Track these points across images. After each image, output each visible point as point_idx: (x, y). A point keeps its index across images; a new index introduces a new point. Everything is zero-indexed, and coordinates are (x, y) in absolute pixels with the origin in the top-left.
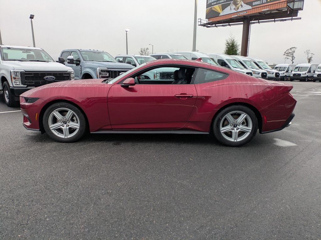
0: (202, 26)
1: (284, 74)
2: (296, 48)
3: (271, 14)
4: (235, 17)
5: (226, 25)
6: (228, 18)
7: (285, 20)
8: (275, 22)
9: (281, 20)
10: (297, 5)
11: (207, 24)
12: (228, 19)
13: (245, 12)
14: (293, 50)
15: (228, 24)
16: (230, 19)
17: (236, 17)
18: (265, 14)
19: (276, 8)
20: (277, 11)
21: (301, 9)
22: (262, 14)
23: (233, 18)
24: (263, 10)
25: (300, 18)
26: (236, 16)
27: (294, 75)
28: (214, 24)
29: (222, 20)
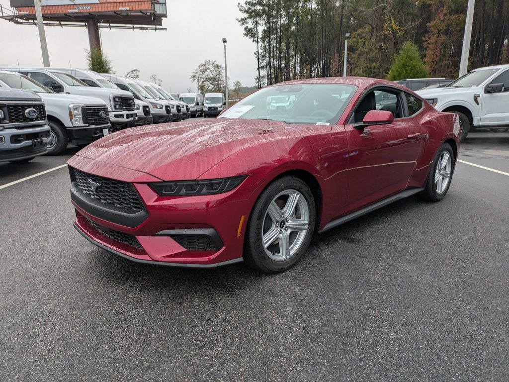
0: (6, 19)
1: (194, 107)
2: (139, 71)
3: (127, 16)
4: (74, 13)
5: (53, 25)
6: (61, 12)
7: (147, 29)
8: (133, 29)
9: (141, 28)
10: (159, 9)
11: (17, 17)
12: (62, 14)
13: (89, 7)
14: (135, 73)
15: (58, 22)
16: (65, 14)
17: (77, 13)
18: (122, 15)
19: (140, 9)
20: (141, 14)
21: (165, 16)
22: (119, 14)
23: (72, 13)
24: (121, 9)
25: (166, 29)
26: (76, 10)
27: (210, 108)
28: (31, 19)
29: (49, 14)
